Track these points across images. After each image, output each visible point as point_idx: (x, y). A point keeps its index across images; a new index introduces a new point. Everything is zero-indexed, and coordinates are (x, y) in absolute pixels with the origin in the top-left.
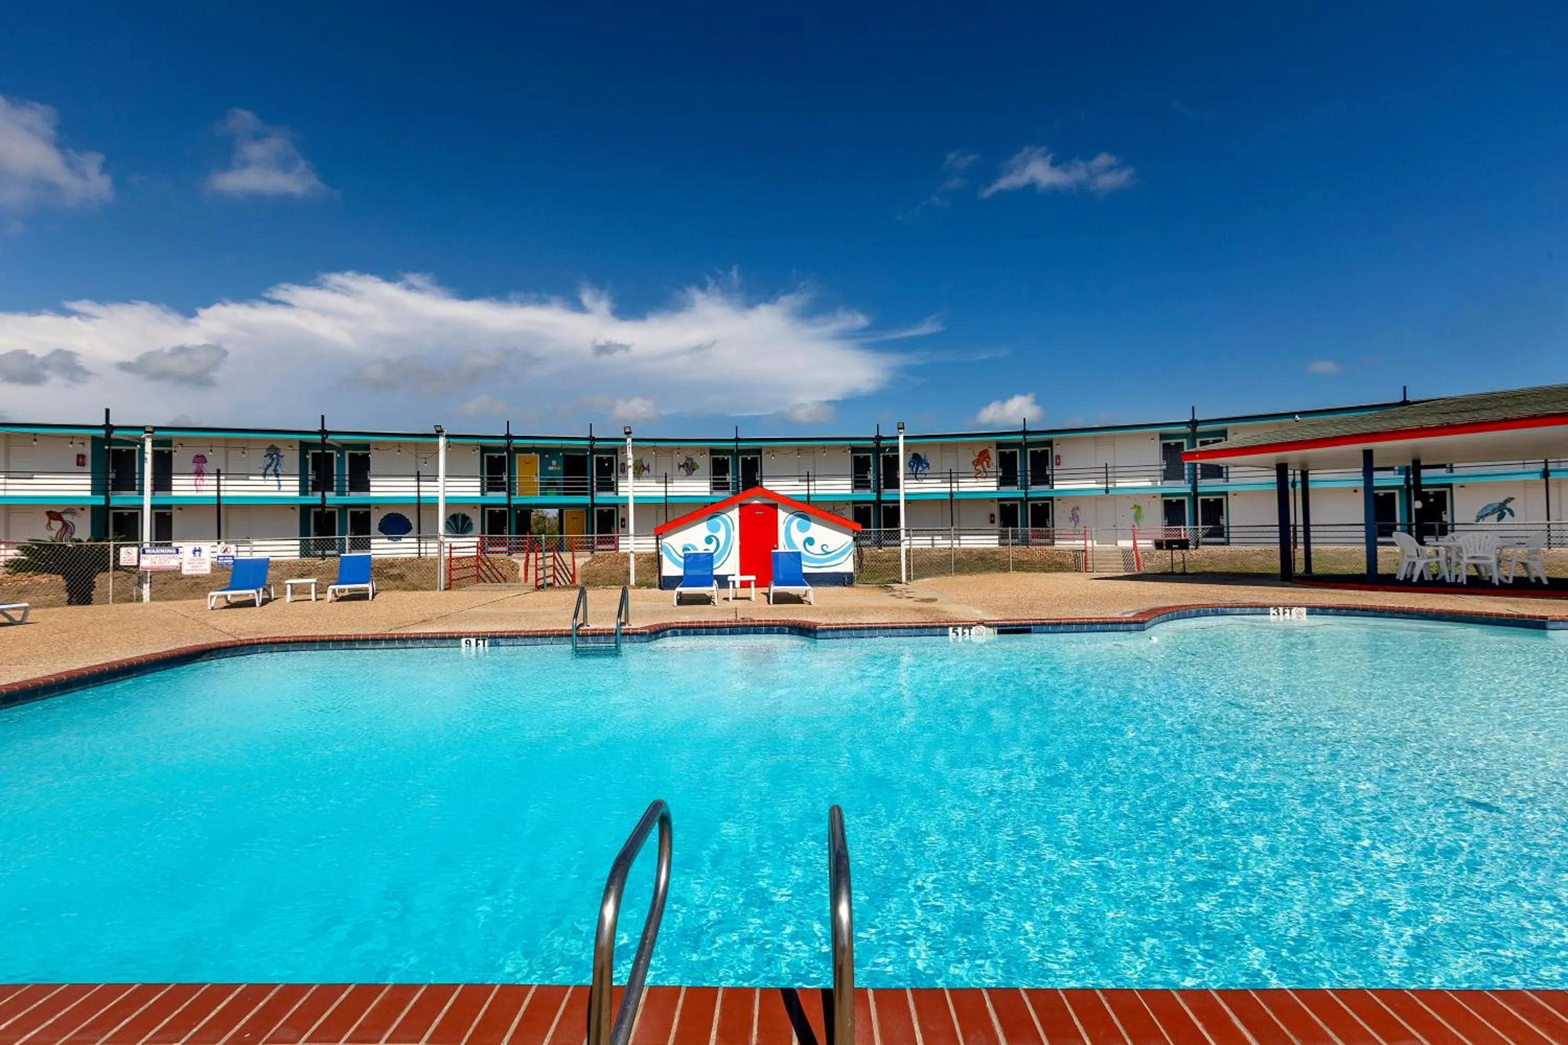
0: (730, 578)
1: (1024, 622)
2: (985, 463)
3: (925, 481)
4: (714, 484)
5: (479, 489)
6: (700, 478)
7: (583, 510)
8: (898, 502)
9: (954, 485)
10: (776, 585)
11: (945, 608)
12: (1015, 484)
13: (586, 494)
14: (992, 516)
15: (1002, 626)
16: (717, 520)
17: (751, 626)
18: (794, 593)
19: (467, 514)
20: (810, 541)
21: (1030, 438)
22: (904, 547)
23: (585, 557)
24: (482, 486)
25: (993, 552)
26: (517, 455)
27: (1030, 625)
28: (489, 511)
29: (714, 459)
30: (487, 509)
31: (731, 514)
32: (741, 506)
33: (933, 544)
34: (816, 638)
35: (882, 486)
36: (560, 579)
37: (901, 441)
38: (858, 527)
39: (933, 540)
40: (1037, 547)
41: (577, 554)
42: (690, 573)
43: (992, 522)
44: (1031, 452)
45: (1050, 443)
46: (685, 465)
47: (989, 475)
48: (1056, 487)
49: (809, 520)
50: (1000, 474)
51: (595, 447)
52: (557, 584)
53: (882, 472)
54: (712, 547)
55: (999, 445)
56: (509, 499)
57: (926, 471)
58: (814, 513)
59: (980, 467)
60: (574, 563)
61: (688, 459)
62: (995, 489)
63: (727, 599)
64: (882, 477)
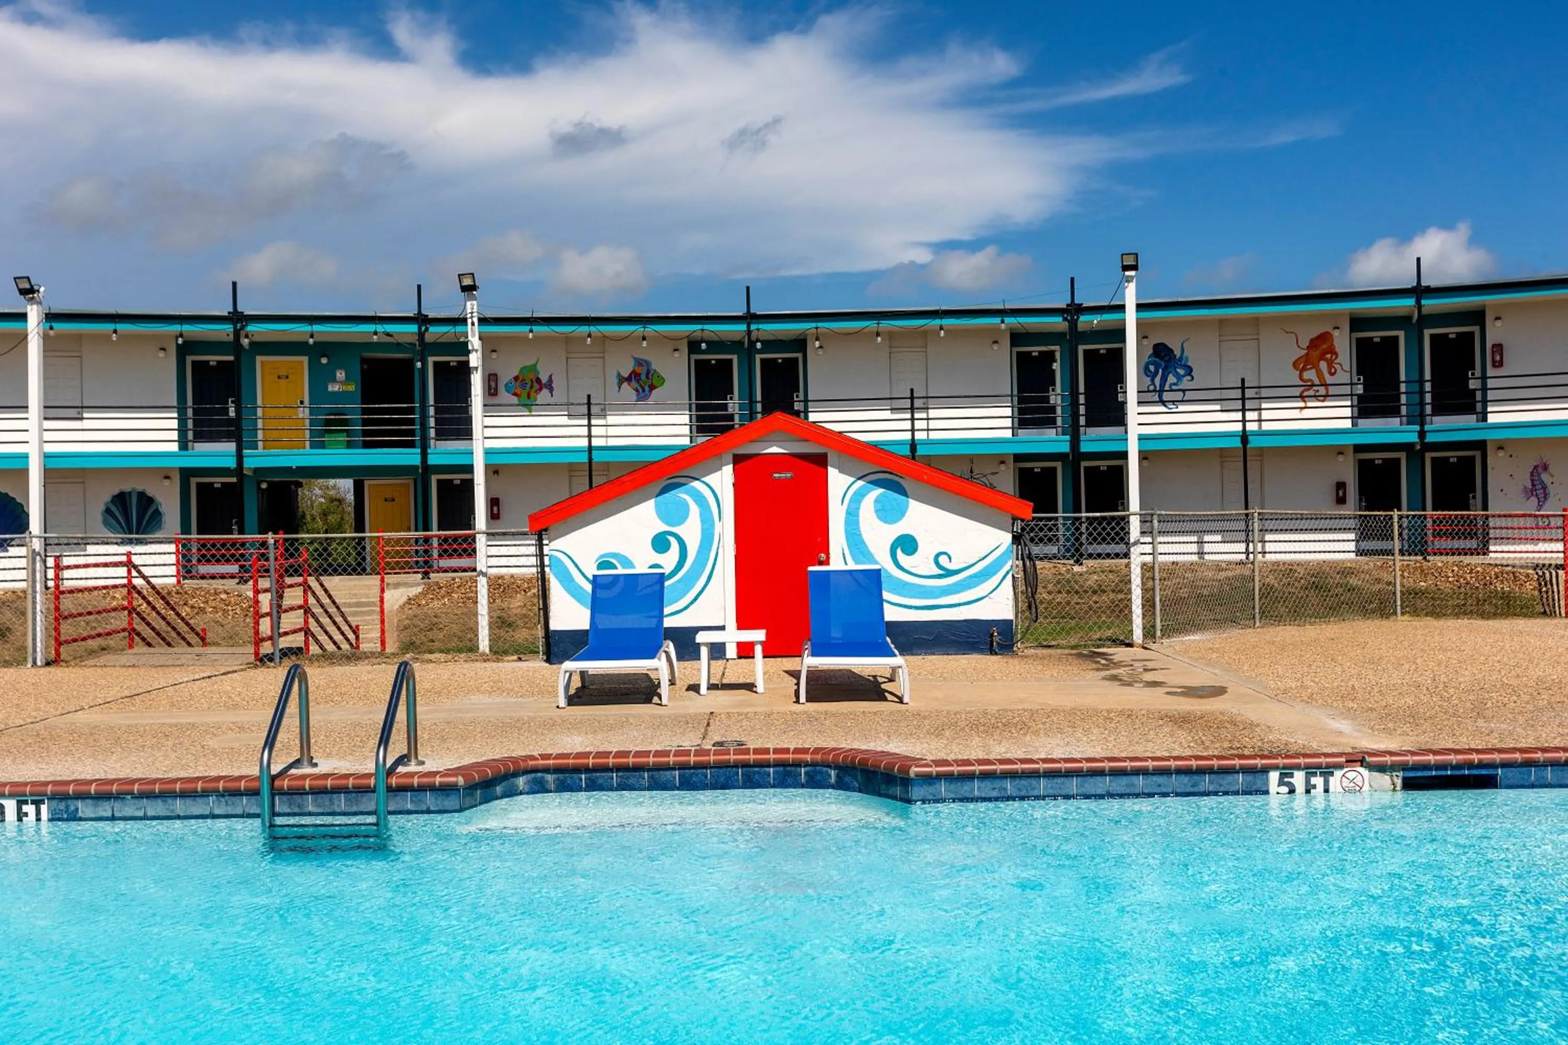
0: (701, 637)
1: (1475, 757)
2: (1323, 365)
3: (1182, 408)
4: (699, 418)
5: (175, 435)
6: (663, 407)
7: (408, 481)
8: (1124, 455)
9: (1250, 415)
10: (814, 654)
11: (1251, 713)
12: (1394, 412)
13: (411, 445)
14: (1341, 486)
15: (1416, 767)
16: (681, 494)
17: (736, 765)
18: (865, 673)
19: (150, 492)
20: (907, 544)
21: (1429, 303)
22: (1138, 557)
23: (406, 585)
24: (182, 430)
25: (1345, 571)
26: (259, 359)
27: (1492, 765)
28: (199, 485)
29: (698, 362)
30: (194, 481)
31: (711, 479)
32: (738, 460)
33: (1201, 553)
34: (909, 801)
35: (1082, 421)
36: (323, 638)
37: (1131, 317)
38: (1026, 510)
39: (1200, 543)
40: (1450, 559)
41: (389, 579)
42: (609, 622)
43: (1341, 501)
44: (1433, 337)
45: (1478, 316)
46: (634, 377)
47: (1332, 391)
48: (1492, 419)
49: (903, 492)
50: (1360, 389)
51: (428, 338)
52: (314, 649)
53: (1082, 389)
54: (668, 561)
55: (1357, 323)
56: (240, 457)
57: (1186, 383)
58: (918, 477)
59: (1310, 375)
60: (382, 601)
61: (639, 362)
62: (1347, 424)
63: (695, 688)
64: (1082, 399)
